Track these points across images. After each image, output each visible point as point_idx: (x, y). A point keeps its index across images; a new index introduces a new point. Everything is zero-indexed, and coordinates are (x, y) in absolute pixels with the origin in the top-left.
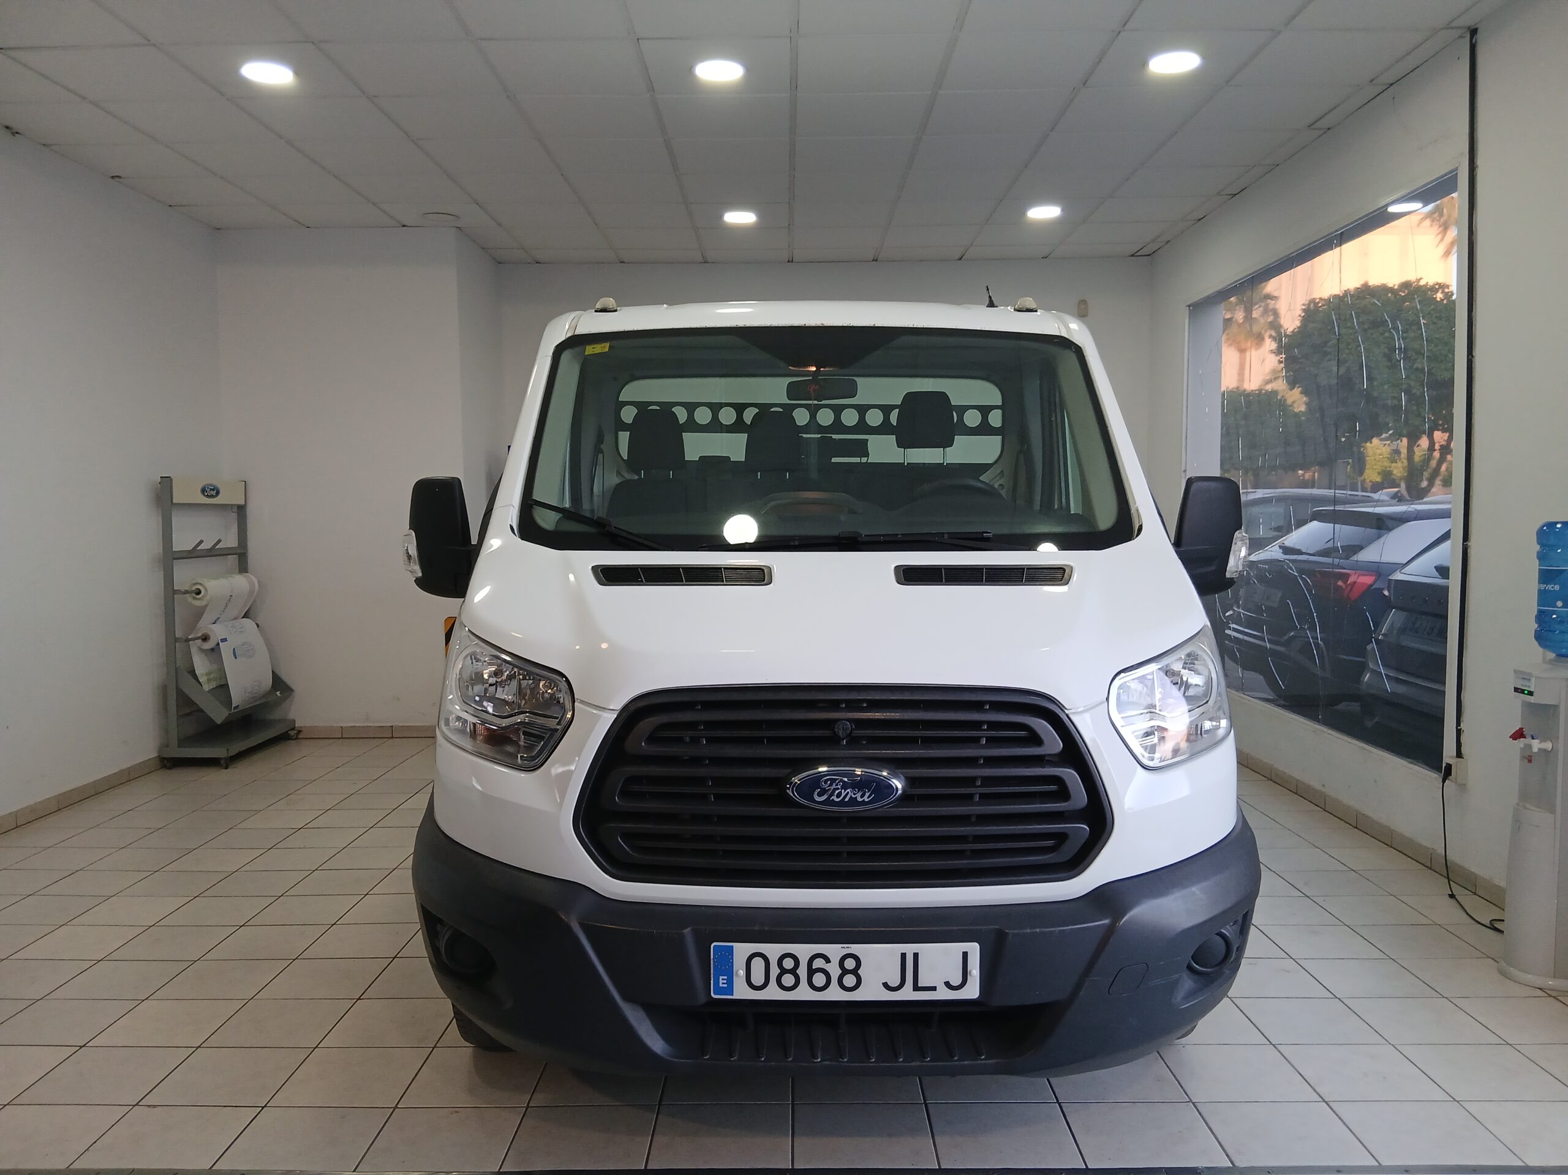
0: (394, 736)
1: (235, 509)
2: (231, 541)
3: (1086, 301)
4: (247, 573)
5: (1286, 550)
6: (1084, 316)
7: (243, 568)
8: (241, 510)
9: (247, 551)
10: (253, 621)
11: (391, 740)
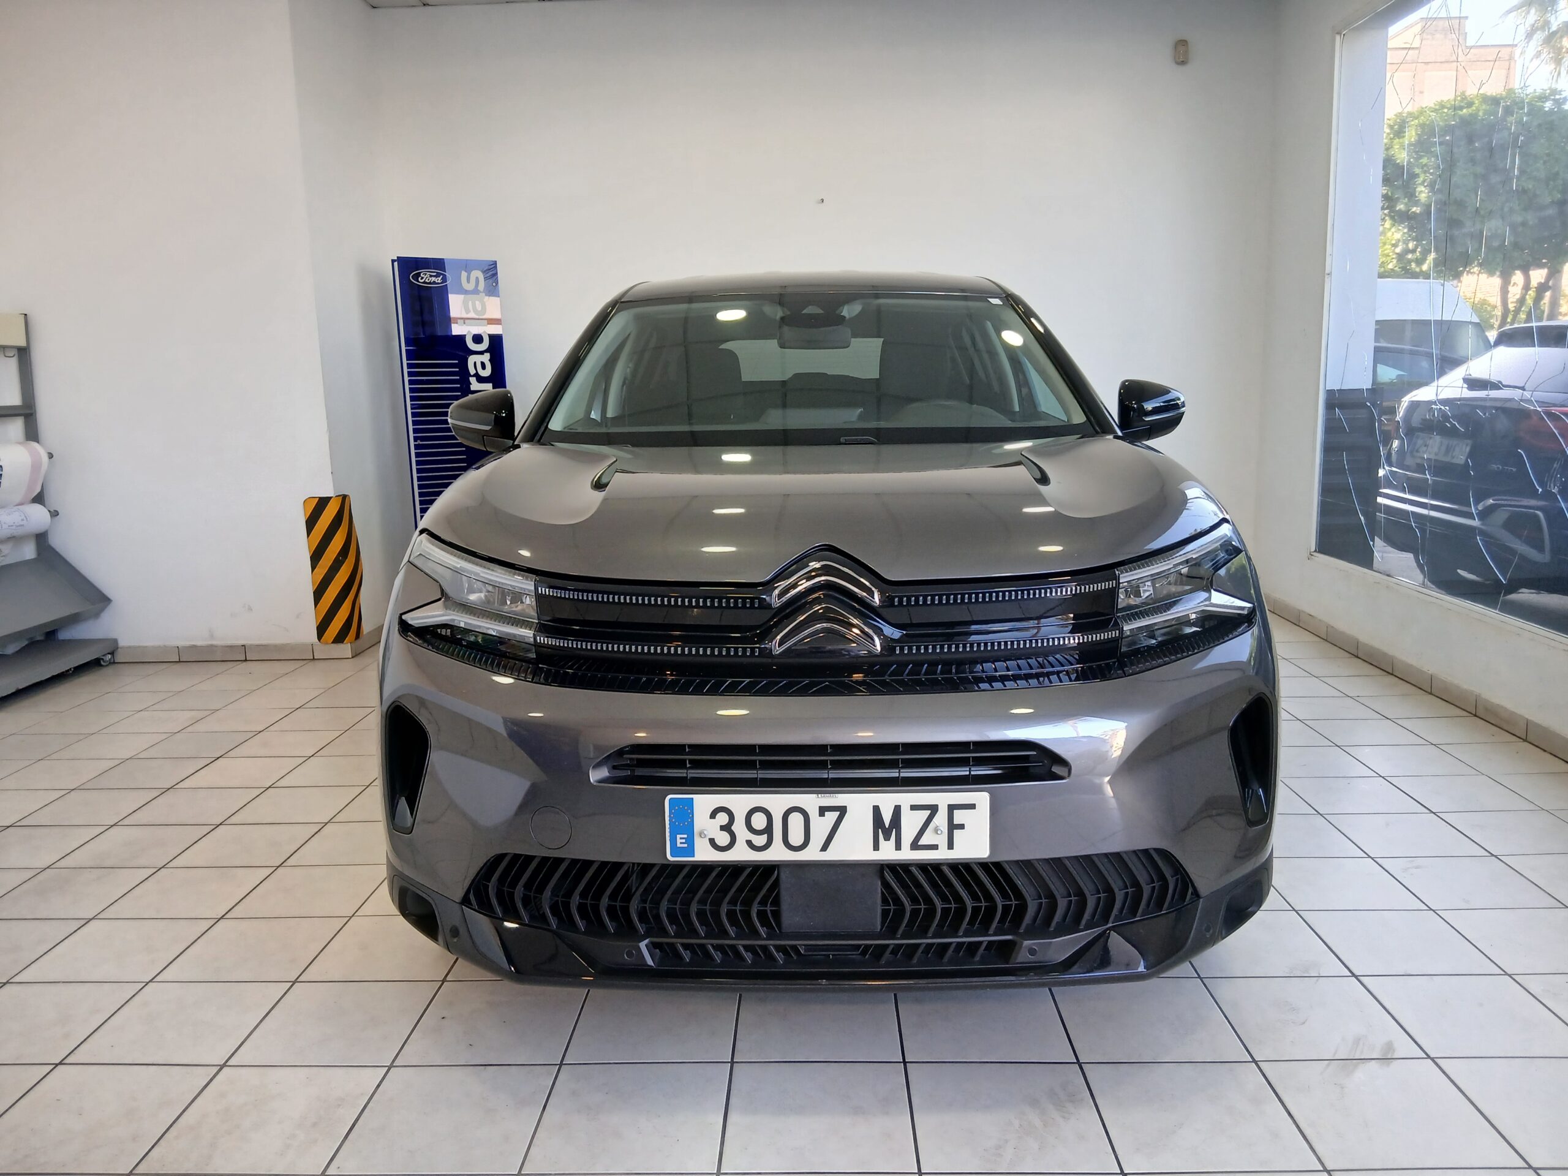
0: (248, 659)
1: (15, 352)
2: (12, 398)
3: (1185, 41)
4: (38, 442)
5: (1473, 383)
6: (1183, 63)
7: (32, 434)
8: (23, 354)
9: (35, 411)
10: (45, 507)
11: (244, 663)
